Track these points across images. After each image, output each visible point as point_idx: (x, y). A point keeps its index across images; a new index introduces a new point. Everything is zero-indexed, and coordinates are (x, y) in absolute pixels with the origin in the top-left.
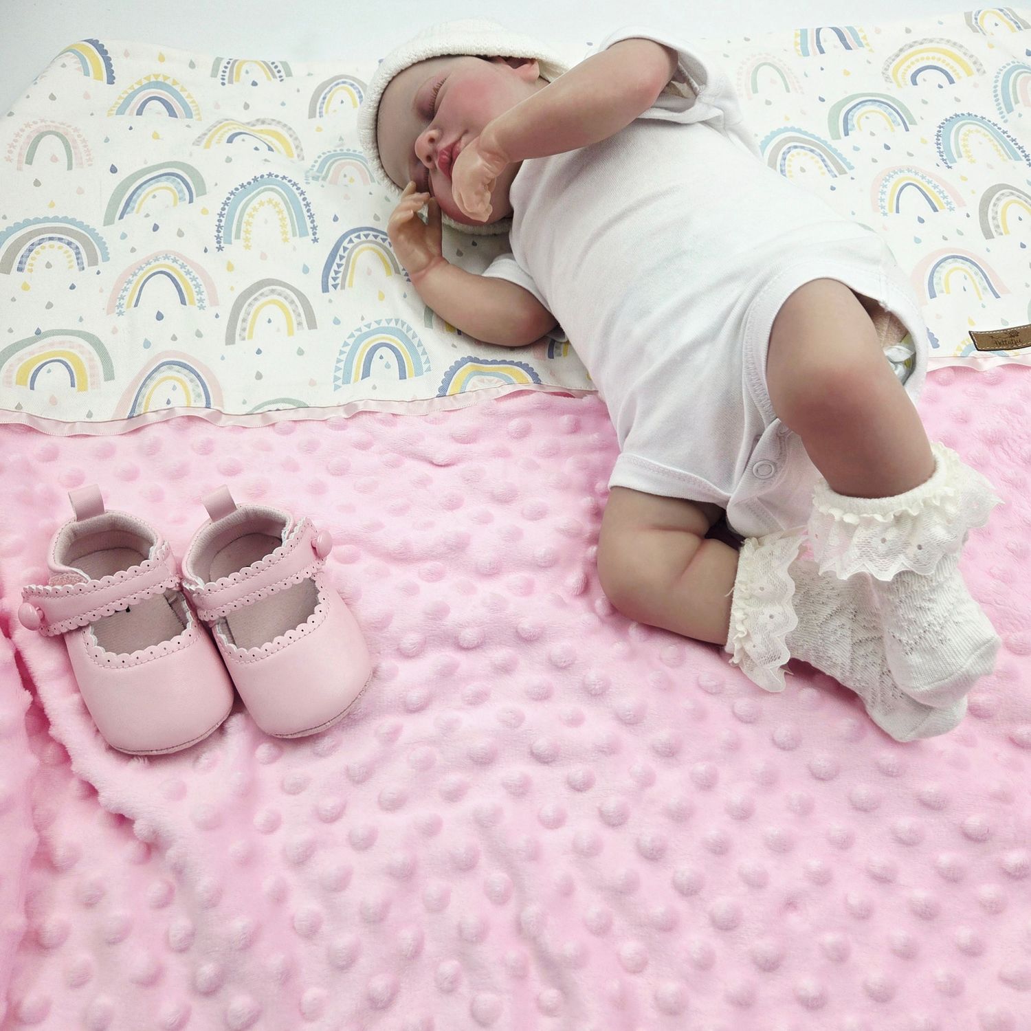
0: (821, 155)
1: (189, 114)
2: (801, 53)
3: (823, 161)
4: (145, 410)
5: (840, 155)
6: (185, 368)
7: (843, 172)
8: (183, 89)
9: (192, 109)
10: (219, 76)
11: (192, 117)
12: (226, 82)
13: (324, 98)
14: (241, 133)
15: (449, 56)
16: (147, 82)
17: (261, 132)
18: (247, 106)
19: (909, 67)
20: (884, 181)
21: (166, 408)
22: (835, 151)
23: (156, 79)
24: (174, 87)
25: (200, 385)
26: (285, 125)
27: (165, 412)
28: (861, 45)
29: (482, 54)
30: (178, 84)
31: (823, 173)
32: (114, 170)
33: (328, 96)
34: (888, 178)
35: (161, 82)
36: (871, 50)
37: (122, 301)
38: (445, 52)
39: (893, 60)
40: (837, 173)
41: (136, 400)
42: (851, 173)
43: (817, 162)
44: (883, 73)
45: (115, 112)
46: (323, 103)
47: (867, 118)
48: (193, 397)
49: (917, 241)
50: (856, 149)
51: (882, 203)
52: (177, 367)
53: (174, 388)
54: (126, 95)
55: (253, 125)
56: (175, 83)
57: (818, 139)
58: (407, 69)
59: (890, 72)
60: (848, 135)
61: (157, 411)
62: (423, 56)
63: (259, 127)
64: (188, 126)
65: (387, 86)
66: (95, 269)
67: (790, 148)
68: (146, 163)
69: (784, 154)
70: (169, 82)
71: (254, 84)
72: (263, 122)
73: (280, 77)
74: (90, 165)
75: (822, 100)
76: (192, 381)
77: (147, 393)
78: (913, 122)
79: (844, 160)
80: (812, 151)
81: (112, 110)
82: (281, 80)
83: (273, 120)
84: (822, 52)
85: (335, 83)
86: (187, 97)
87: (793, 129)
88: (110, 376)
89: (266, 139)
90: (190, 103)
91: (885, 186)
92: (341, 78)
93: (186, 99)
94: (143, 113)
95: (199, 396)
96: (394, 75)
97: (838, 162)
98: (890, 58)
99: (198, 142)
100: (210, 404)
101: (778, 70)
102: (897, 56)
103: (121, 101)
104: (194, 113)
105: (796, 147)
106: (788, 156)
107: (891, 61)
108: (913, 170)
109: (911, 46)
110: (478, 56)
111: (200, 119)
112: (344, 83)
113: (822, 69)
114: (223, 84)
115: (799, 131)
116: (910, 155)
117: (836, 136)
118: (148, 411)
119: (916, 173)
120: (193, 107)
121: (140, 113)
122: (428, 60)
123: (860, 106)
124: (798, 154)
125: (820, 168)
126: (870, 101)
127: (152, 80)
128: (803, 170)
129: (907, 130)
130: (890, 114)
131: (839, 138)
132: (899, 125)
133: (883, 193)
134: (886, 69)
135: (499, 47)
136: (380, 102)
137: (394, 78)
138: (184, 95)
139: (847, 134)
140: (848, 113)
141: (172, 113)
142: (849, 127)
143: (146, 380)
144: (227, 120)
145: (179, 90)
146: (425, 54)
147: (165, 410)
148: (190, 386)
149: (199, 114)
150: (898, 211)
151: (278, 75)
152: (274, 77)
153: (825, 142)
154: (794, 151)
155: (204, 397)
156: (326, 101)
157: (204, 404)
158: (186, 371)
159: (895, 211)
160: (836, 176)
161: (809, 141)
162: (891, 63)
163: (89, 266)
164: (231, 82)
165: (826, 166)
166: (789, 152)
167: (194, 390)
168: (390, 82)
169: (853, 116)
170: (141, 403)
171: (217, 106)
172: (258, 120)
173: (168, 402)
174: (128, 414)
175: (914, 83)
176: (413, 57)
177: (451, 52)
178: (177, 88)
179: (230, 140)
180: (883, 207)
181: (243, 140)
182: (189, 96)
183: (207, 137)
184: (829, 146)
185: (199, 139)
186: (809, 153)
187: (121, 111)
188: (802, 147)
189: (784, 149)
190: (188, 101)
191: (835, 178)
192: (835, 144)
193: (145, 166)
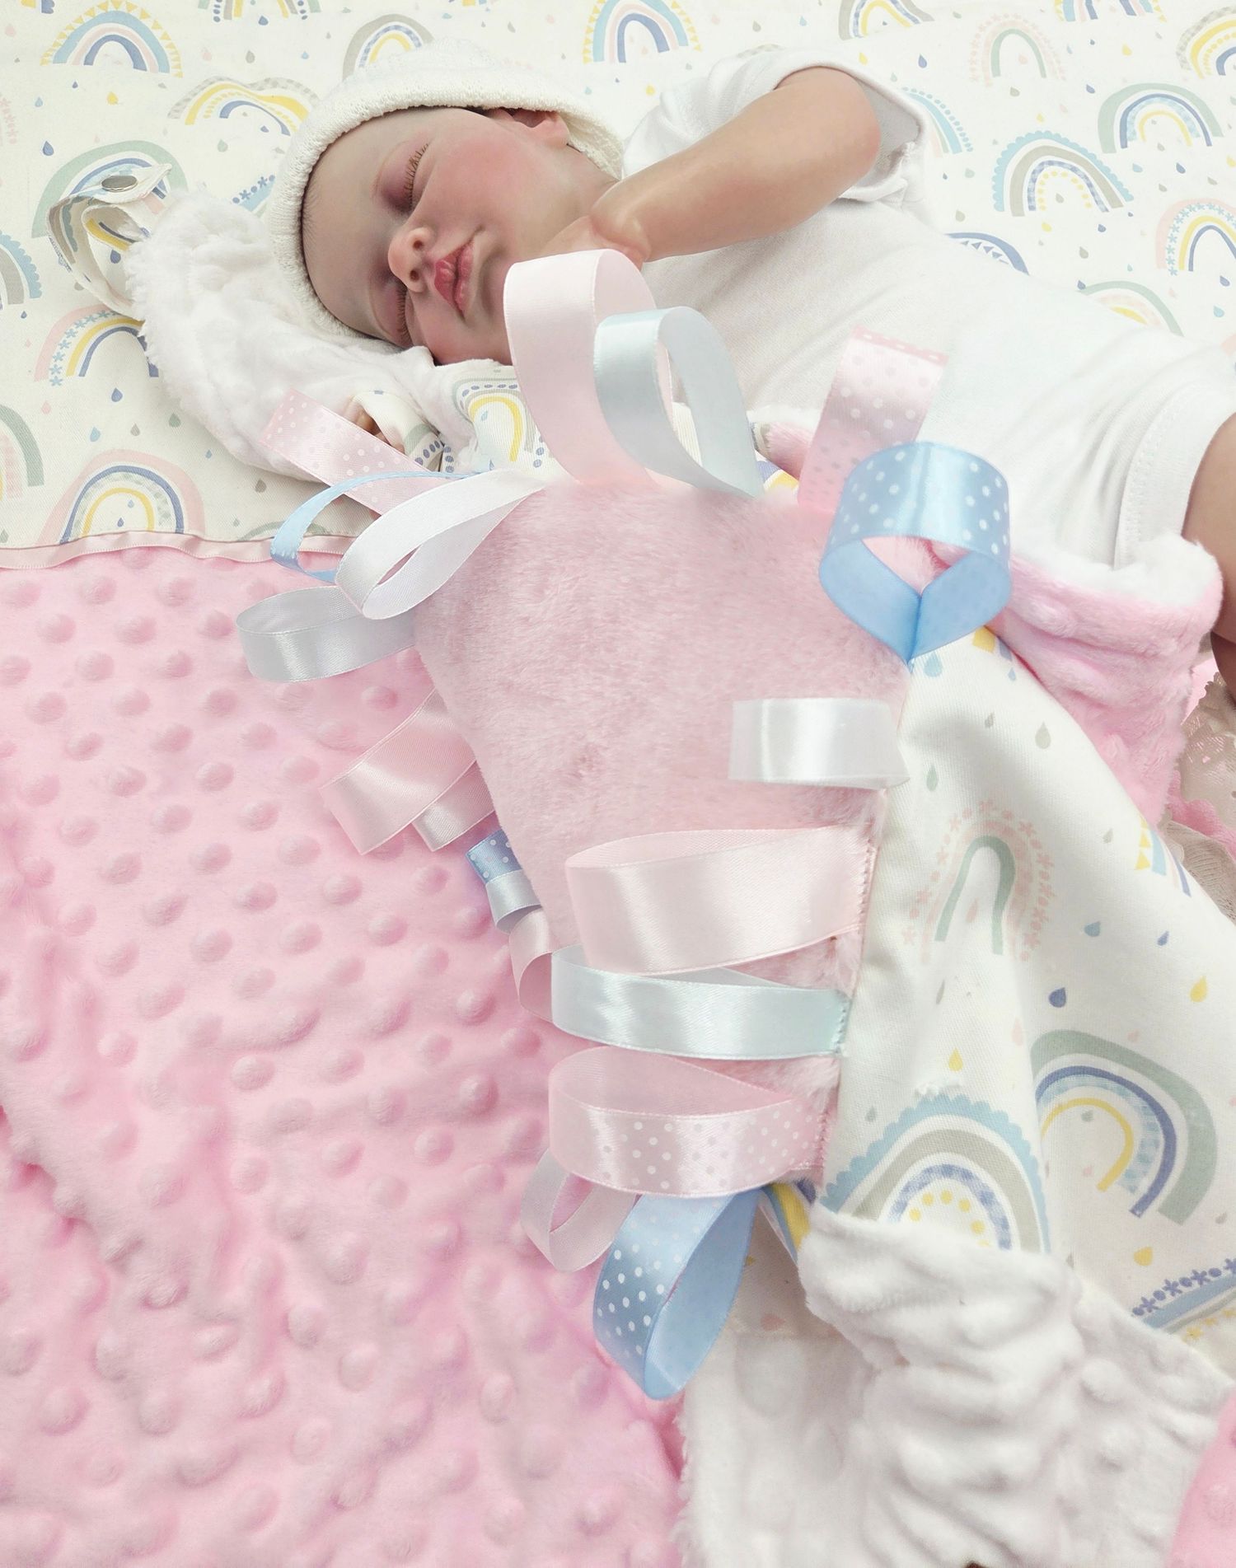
0: (1086, 178)
1: (164, 66)
2: (1063, 16)
3: (1090, 185)
4: (85, 532)
5: (1113, 178)
6: (149, 478)
7: (1115, 203)
8: (157, 26)
9: (170, 58)
10: (211, 7)
11: (167, 71)
12: (221, 16)
13: (367, 51)
14: (241, 103)
15: (423, 108)
16: (102, 11)
17: (272, 99)
18: (250, 57)
19: (1215, 47)
20: (1175, 222)
21: (116, 531)
22: (1107, 170)
23: (117, 8)
24: (142, 21)
25: (169, 499)
26: (307, 91)
27: (116, 537)
28: (1148, 9)
29: (476, 105)
30: (149, 17)
31: (1089, 205)
32: (47, 150)
33: (373, 48)
34: (1180, 216)
35: (123, 13)
36: (1162, 18)
37: (59, 364)
38: (417, 103)
39: (1193, 35)
40: (1109, 207)
41: (72, 517)
42: (1128, 206)
43: (1081, 187)
44: (1178, 54)
45: (52, 59)
46: (365, 59)
47: (1154, 122)
48: (156, 516)
49: (1218, 313)
50: (1137, 169)
51: (1171, 254)
52: (136, 477)
53: (131, 505)
54: (70, 31)
55: (261, 89)
56: (144, 15)
57: (1084, 151)
58: (352, 131)
59: (1187, 54)
60: (1126, 147)
61: (102, 535)
62: (379, 107)
63: (268, 92)
64: (162, 86)
65: (318, 161)
66: (19, 309)
67: (1042, 164)
68: (97, 140)
69: (1034, 173)
70: (135, 13)
71: (263, 21)
72: (275, 85)
73: (303, 12)
74: (13, 142)
75: (1090, 90)
76: (157, 495)
77: (89, 508)
78: (1218, 133)
79: (1119, 185)
80: (1074, 169)
81: (48, 55)
82: (304, 18)
83: (290, 81)
84: (1093, 16)
85: (384, 27)
86: (162, 38)
87: (1047, 135)
88: (35, 476)
89: (279, 113)
90: (167, 47)
91: (1176, 229)
92: (392, 21)
93: (160, 42)
94: (94, 63)
95: (166, 516)
96: (331, 141)
97: (1111, 188)
98: (1188, 31)
99: (175, 111)
100: (183, 527)
101: (1029, 40)
102: (1199, 28)
103: (62, 41)
104: (171, 64)
105: (1051, 163)
106: (1040, 177)
107: (1189, 36)
108: (1217, 207)
109: (1220, 15)
110: (471, 108)
111: (180, 75)
112: (397, 27)
113: (1092, 43)
114: (217, 19)
115: (1057, 138)
116: (1212, 182)
117: (1108, 147)
118: (88, 534)
119: (1221, 212)
120: (171, 54)
121: (89, 61)
122: (387, 114)
123: (1143, 103)
124: (1054, 174)
125: (1085, 196)
126: (1158, 96)
127: (109, 10)
128: (1059, 199)
129: (1209, 144)
130: (1187, 119)
131: (1113, 150)
132: (1198, 136)
133: (1173, 239)
134: (1182, 49)
135: (504, 93)
136: (306, 189)
137: (330, 146)
138: (157, 34)
139: (1124, 145)
140: (1126, 113)
141: (138, 63)
142: (1128, 134)
143: (86, 488)
144: (221, 79)
145: (150, 27)
146: (383, 106)
147: (114, 534)
148: (154, 503)
149: (179, 66)
150: (1191, 269)
151: (299, 8)
152: (294, 11)
153: (1093, 156)
154: (1048, 169)
155: (173, 517)
156: (369, 55)
157: (173, 528)
158: (150, 483)
159: (1188, 268)
160: (1107, 210)
161: (1071, 154)
162: (1189, 39)
163: (9, 303)
164: (228, 16)
165: (1093, 194)
166: (1041, 171)
167: (159, 509)
168: (322, 154)
169: (1134, 118)
170: (79, 522)
171: (207, 56)
172: (267, 80)
173: (120, 523)
174: (60, 538)
175: (1221, 72)
176: (363, 110)
177: (427, 101)
178: (148, 23)
179: (224, 113)
180: (1171, 261)
181: (245, 114)
182: (165, 37)
183: (190, 105)
184: (1100, 164)
185: (178, 108)
186: (1070, 172)
187: (60, 57)
188: (1061, 164)
189: (1035, 165)
190: (163, 43)
191: (1106, 213)
192: (1107, 159)
193: (96, 146)
